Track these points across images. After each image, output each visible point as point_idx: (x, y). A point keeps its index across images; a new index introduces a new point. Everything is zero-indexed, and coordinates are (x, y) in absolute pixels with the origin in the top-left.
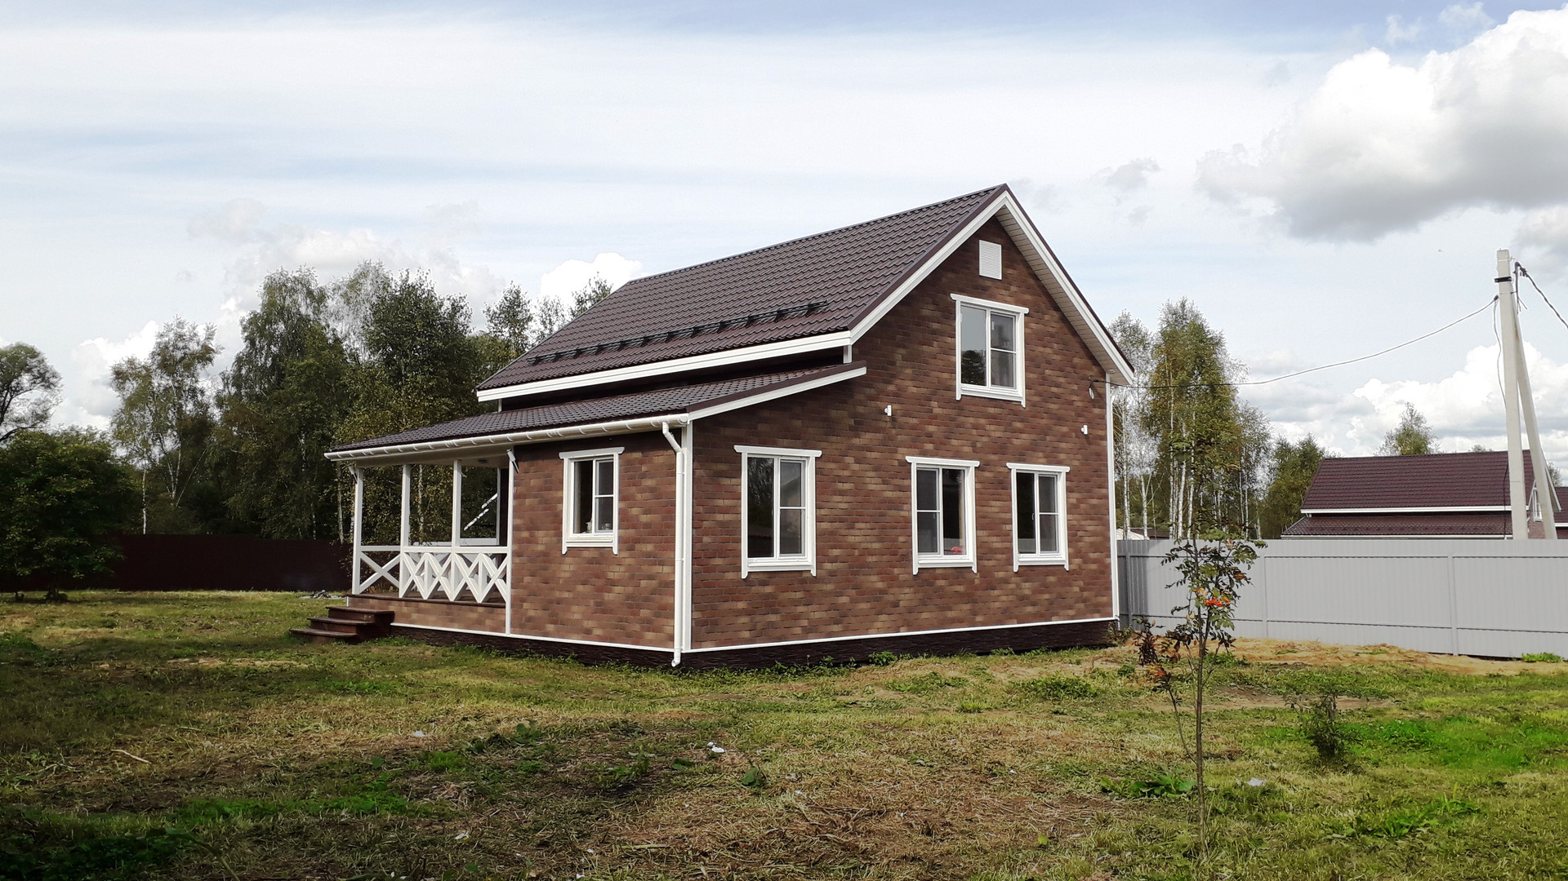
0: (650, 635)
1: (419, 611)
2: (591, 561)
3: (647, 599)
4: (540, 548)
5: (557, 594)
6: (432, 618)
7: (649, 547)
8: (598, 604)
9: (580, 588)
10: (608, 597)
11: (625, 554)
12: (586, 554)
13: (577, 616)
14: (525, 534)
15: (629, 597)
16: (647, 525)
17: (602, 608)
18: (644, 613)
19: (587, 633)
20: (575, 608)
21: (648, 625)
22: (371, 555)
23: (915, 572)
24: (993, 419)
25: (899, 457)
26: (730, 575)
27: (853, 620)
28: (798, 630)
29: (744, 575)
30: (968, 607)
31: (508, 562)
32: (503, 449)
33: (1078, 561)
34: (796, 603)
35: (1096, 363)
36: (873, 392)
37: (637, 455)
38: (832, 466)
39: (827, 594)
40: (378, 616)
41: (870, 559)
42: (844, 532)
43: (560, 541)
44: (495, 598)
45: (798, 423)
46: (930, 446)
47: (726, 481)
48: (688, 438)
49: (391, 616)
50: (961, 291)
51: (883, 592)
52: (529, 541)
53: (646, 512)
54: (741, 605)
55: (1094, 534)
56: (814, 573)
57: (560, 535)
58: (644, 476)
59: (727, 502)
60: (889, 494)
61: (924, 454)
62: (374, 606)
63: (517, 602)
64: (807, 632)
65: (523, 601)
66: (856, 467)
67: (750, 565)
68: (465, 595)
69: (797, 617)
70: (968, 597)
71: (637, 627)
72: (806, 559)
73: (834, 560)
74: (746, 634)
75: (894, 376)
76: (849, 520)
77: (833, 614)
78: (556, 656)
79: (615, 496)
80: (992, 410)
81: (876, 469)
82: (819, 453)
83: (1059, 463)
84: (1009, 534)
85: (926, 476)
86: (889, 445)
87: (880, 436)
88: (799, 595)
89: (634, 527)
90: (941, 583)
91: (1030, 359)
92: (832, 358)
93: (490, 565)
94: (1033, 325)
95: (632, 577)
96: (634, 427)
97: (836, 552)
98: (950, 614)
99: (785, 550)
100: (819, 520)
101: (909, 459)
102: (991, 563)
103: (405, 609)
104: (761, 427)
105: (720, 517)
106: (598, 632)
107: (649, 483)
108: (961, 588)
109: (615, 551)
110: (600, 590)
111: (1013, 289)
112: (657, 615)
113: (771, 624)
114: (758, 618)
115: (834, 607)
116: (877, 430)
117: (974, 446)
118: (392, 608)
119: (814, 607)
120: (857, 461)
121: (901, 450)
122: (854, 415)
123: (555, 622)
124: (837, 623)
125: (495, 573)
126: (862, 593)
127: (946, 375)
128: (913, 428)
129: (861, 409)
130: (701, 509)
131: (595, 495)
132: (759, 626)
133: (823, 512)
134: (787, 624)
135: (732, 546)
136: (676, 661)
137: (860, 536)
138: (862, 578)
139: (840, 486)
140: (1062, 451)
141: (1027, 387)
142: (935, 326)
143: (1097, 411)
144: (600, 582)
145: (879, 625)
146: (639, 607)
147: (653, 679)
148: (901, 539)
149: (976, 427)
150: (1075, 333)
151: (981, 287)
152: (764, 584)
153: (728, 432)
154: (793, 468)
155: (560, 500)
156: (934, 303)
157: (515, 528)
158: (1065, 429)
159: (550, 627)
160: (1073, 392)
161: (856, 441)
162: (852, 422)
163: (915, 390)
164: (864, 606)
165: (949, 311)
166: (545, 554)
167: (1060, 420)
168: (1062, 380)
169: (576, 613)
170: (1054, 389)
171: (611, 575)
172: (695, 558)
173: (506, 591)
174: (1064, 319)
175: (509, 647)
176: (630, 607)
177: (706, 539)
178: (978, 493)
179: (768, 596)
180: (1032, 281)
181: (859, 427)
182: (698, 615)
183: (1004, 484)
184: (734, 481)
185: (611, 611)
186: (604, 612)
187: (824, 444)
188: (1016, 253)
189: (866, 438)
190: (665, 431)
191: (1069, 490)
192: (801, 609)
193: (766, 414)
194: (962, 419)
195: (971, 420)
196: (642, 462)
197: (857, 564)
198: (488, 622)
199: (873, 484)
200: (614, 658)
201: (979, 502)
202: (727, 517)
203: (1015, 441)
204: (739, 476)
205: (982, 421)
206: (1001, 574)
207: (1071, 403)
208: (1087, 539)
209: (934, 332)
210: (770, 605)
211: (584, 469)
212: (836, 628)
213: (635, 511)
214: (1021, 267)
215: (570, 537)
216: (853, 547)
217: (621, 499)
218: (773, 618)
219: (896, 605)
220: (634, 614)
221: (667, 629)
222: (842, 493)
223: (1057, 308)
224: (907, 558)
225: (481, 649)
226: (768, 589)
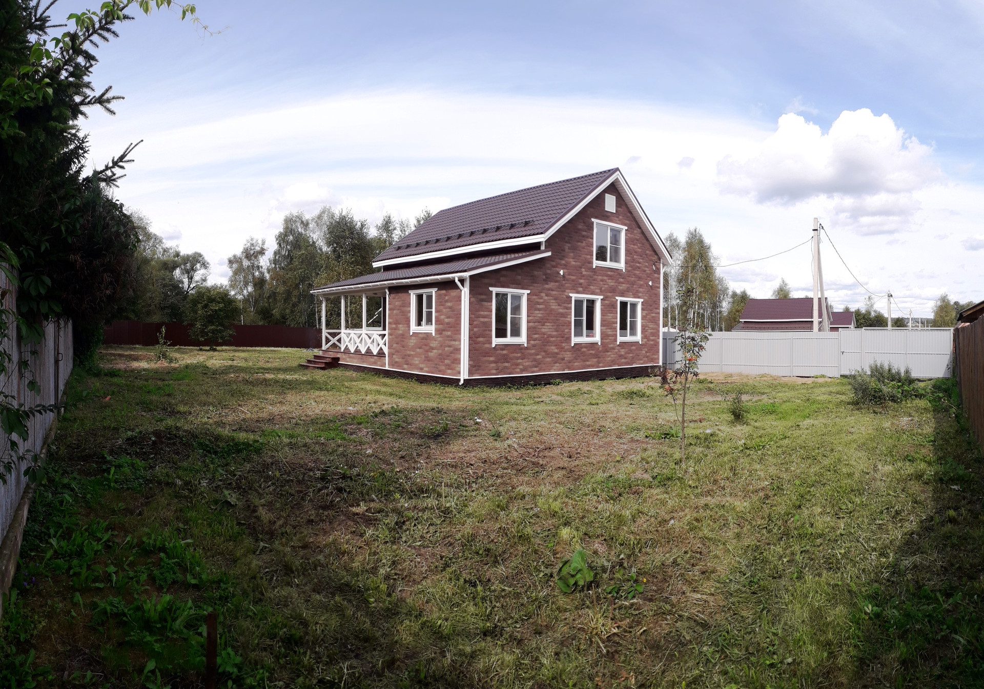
0: (449, 371)
1: (350, 357)
2: (423, 339)
3: (448, 356)
4: (401, 332)
5: (408, 352)
6: (355, 360)
7: (449, 333)
8: (426, 357)
9: (418, 350)
10: (430, 354)
11: (438, 336)
12: (420, 335)
13: (417, 362)
14: (394, 326)
15: (440, 355)
16: (448, 323)
17: (428, 359)
18: (447, 362)
19: (421, 369)
20: (416, 359)
21: (449, 367)
22: (330, 334)
23: (573, 345)
24: (610, 277)
25: (566, 294)
26: (487, 346)
27: (543, 366)
28: (518, 370)
29: (493, 346)
30: (596, 360)
31: (386, 337)
32: (384, 288)
33: (645, 340)
34: (518, 358)
35: (657, 254)
36: (554, 263)
37: (444, 292)
38: (535, 297)
39: (531, 354)
40: (334, 359)
41: (552, 339)
42: (540, 327)
43: (409, 330)
44: (381, 354)
45: (519, 277)
46: (581, 289)
47: (485, 304)
48: (467, 284)
49: (338, 359)
50: (596, 217)
51: (557, 354)
52: (395, 329)
53: (448, 317)
54: (492, 359)
55: (653, 329)
56: (526, 345)
57: (409, 327)
58: (447, 301)
59: (486, 313)
60: (561, 311)
61: (578, 292)
62: (332, 355)
63: (391, 355)
64: (522, 371)
65: (393, 354)
66: (546, 298)
67: (496, 341)
68: (369, 352)
69: (518, 365)
70: (596, 356)
71: (443, 368)
72: (523, 339)
73: (535, 340)
74: (494, 371)
75: (564, 256)
76: (542, 321)
77: (534, 363)
78: (408, 378)
79: (433, 310)
80: (609, 273)
81: (556, 299)
82: (529, 292)
83: (639, 297)
84: (616, 328)
85: (579, 303)
86: (562, 289)
87: (557, 284)
88: (519, 355)
89: (442, 324)
90: (584, 349)
91: (627, 250)
92: (535, 247)
93: (379, 339)
94: (629, 235)
95: (441, 346)
96: (442, 279)
97: (536, 336)
98: (588, 363)
99: (512, 335)
100: (528, 322)
101: (571, 295)
102: (607, 341)
103: (344, 356)
104: (502, 279)
105: (482, 320)
106: (426, 369)
107: (449, 304)
108: (593, 352)
109: (434, 335)
110: (427, 351)
111: (621, 217)
112: (453, 363)
113: (506, 367)
114: (500, 364)
115: (535, 360)
116: (556, 281)
117: (601, 289)
118: (339, 356)
119: (526, 360)
120: (547, 295)
121: (567, 291)
122: (545, 274)
123: (407, 364)
124: (536, 367)
125: (381, 342)
126: (548, 354)
127: (589, 257)
128: (573, 281)
129: (549, 271)
130: (473, 316)
131: (425, 310)
132: (500, 368)
133: (530, 318)
134: (513, 367)
135: (487, 332)
136: (462, 382)
137: (547, 329)
138: (548, 347)
139: (538, 306)
140: (640, 292)
141: (626, 263)
142: (584, 233)
143: (656, 275)
144: (427, 348)
145: (555, 368)
146: (444, 359)
147: (450, 390)
148: (566, 331)
149: (602, 280)
150: (647, 240)
151: (606, 216)
152: (503, 350)
153: (486, 281)
154: (517, 298)
155: (409, 312)
156: (584, 223)
157: (390, 323)
158: (642, 283)
159: (405, 366)
160: (646, 267)
161: (546, 286)
162: (544, 277)
163: (574, 263)
164: (548, 359)
165: (590, 227)
166: (403, 335)
167: (640, 278)
168: (641, 260)
169: (416, 361)
170: (638, 265)
171: (432, 345)
172: (470, 338)
173: (386, 350)
174: (643, 233)
175: (388, 374)
176: (440, 359)
177: (475, 330)
178: (602, 310)
179: (504, 355)
180: (629, 215)
181: (547, 279)
182: (471, 363)
183: (614, 306)
184: (489, 304)
185: (432, 361)
186: (429, 361)
187: (531, 288)
188: (622, 201)
189: (551, 285)
190: (457, 280)
191: (643, 309)
192: (520, 361)
193: (504, 273)
194: (596, 277)
195: (600, 277)
196: (446, 295)
197: (546, 341)
198: (379, 363)
199: (554, 306)
200: (433, 381)
201: (603, 314)
202: (486, 320)
203: (620, 287)
204: (491, 301)
205: (605, 278)
206: (612, 346)
207: (645, 271)
208: (649, 331)
209: (583, 236)
210: (505, 359)
211: (420, 298)
212: (535, 369)
213: (442, 317)
214: (624, 207)
215: (414, 328)
216: (544, 334)
217: (436, 312)
218: (506, 364)
219: (563, 359)
220: (442, 362)
221: (457, 369)
222: (539, 310)
223: (640, 228)
224: (569, 339)
225: (376, 374)
226: (505, 352)
